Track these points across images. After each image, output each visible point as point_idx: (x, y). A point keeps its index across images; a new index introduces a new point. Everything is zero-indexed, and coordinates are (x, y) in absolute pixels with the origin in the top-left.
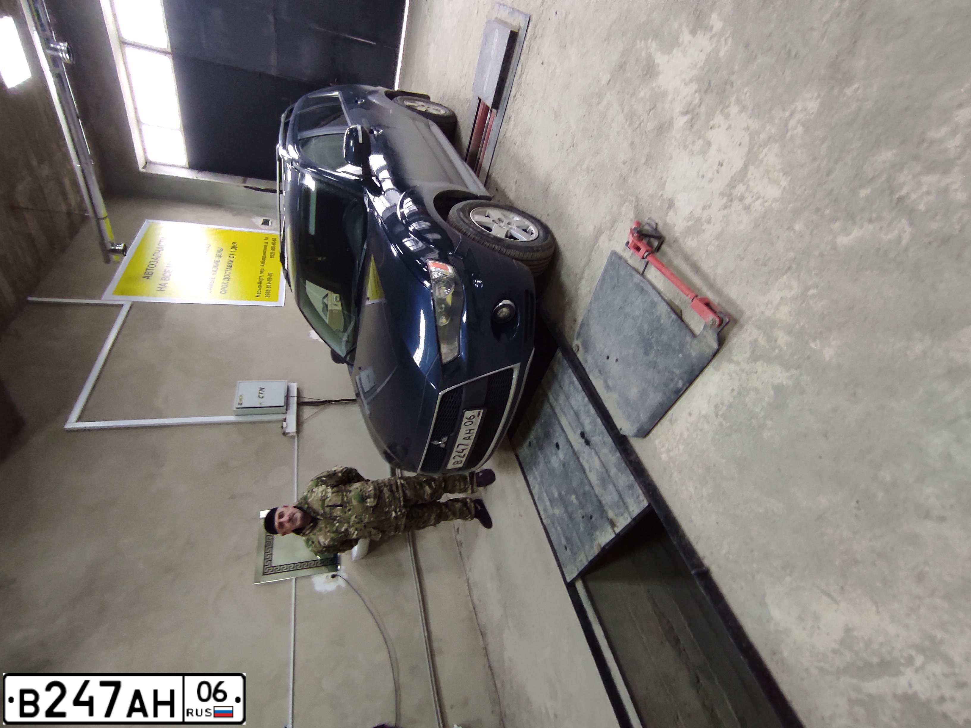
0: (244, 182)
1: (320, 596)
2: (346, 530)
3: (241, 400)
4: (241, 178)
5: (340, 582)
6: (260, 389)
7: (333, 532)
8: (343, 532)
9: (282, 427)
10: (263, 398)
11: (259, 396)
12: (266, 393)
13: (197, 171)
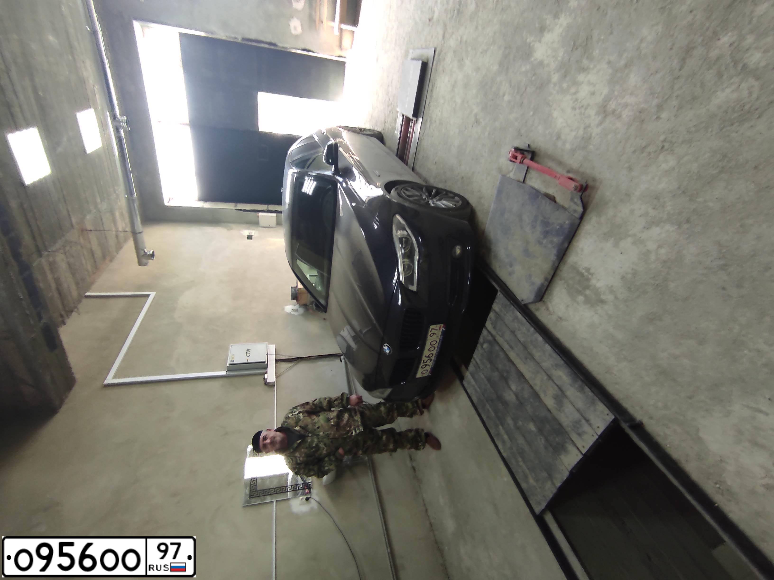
0: (236, 206)
1: (297, 517)
2: (317, 445)
3: (233, 358)
4: (233, 204)
5: (313, 504)
6: (247, 350)
7: (306, 448)
8: (314, 447)
9: (264, 379)
10: (249, 356)
11: (246, 355)
12: (252, 352)
13: (203, 202)
